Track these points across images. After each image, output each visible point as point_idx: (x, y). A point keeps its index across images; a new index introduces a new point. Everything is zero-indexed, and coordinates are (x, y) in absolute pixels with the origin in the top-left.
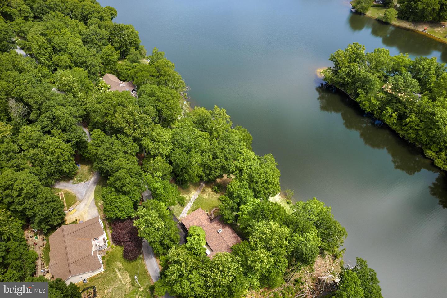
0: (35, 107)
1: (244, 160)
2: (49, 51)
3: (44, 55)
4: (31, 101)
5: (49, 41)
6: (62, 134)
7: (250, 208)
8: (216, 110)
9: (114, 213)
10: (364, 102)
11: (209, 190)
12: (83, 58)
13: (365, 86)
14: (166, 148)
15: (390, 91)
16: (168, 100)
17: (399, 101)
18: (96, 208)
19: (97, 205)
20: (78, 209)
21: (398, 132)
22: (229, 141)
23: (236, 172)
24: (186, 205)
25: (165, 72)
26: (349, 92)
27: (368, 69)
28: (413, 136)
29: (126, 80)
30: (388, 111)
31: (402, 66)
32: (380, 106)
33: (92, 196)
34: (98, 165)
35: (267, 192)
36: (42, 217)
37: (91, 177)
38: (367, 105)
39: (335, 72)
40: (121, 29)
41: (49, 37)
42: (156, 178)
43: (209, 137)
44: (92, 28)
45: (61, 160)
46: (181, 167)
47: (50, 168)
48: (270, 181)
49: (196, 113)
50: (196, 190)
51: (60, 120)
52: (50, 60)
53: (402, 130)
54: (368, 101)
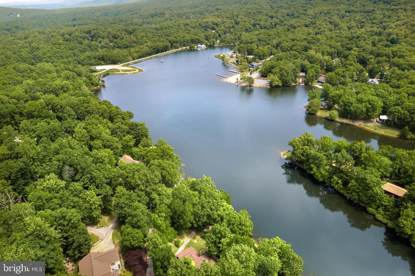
0: (80, 171)
1: (224, 210)
2: (87, 139)
3: (83, 141)
4: (79, 167)
5: (88, 132)
6: (96, 189)
7: (228, 240)
8: (204, 178)
9: (129, 242)
10: (317, 174)
11: (198, 237)
12: (111, 143)
13: (316, 162)
14: (167, 200)
15: (334, 165)
16: (170, 169)
17: (341, 171)
18: (114, 245)
19: (114, 243)
20: (100, 245)
21: (345, 195)
22: (213, 198)
23: (218, 219)
24: (180, 247)
25: (168, 153)
26: (305, 167)
27: (317, 150)
28: (356, 197)
29: (139, 159)
30: (335, 179)
31: (342, 148)
32: (329, 176)
33: (111, 237)
34: (118, 212)
35: (241, 232)
36: (78, 244)
37: (110, 225)
38: (319, 176)
39: (293, 153)
40: (137, 125)
41: (89, 130)
42: (161, 217)
43: (199, 195)
44: (117, 124)
45: (93, 207)
46: (178, 213)
47: (85, 213)
48: (243, 223)
49: (189, 182)
50: (188, 237)
51: (96, 179)
52: (86, 145)
53: (348, 193)
54: (320, 173)
